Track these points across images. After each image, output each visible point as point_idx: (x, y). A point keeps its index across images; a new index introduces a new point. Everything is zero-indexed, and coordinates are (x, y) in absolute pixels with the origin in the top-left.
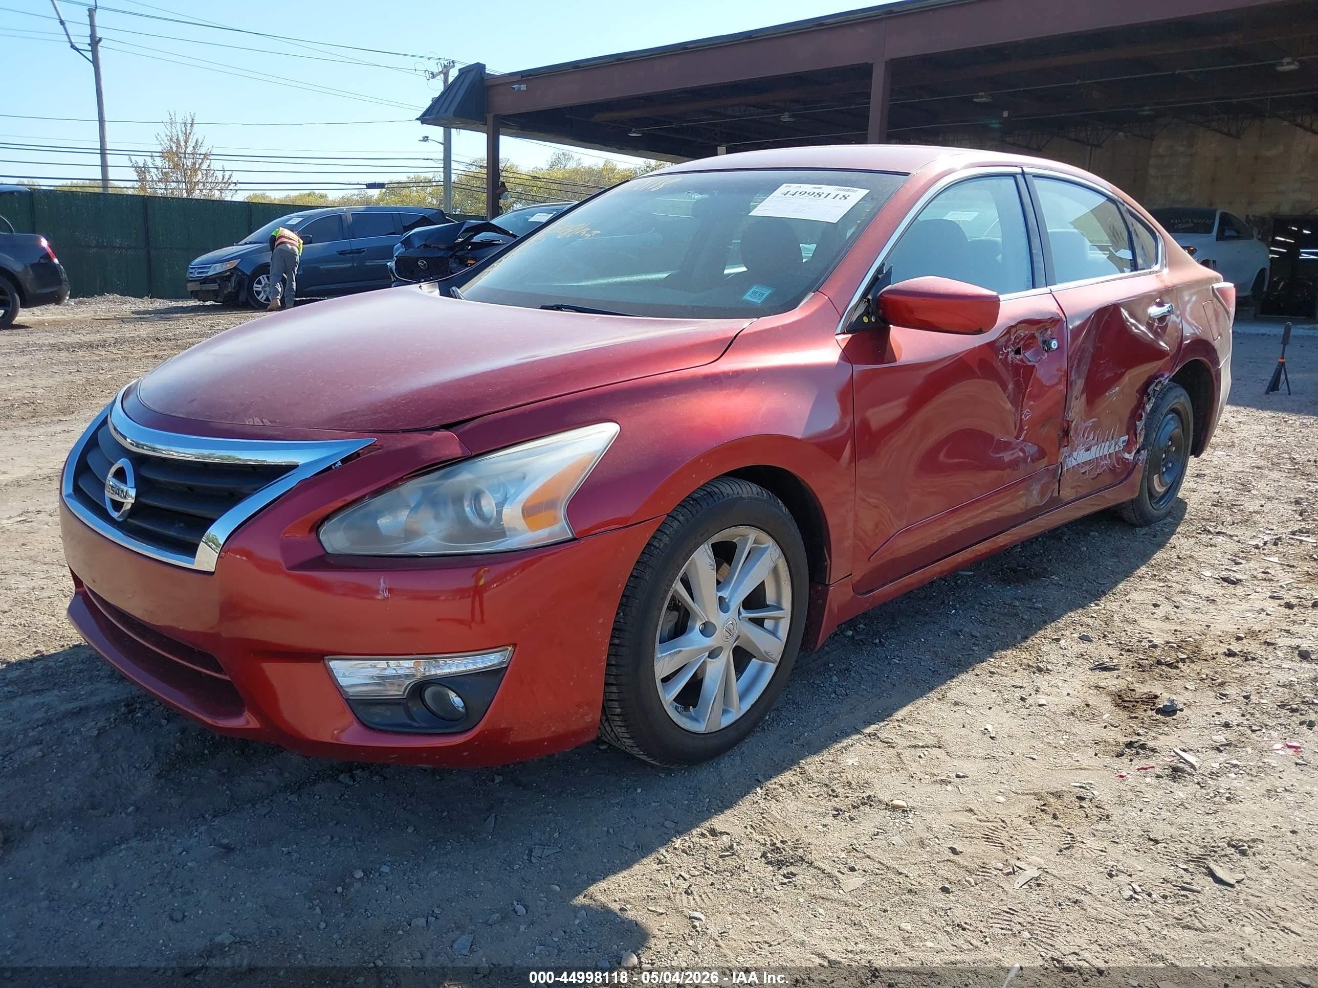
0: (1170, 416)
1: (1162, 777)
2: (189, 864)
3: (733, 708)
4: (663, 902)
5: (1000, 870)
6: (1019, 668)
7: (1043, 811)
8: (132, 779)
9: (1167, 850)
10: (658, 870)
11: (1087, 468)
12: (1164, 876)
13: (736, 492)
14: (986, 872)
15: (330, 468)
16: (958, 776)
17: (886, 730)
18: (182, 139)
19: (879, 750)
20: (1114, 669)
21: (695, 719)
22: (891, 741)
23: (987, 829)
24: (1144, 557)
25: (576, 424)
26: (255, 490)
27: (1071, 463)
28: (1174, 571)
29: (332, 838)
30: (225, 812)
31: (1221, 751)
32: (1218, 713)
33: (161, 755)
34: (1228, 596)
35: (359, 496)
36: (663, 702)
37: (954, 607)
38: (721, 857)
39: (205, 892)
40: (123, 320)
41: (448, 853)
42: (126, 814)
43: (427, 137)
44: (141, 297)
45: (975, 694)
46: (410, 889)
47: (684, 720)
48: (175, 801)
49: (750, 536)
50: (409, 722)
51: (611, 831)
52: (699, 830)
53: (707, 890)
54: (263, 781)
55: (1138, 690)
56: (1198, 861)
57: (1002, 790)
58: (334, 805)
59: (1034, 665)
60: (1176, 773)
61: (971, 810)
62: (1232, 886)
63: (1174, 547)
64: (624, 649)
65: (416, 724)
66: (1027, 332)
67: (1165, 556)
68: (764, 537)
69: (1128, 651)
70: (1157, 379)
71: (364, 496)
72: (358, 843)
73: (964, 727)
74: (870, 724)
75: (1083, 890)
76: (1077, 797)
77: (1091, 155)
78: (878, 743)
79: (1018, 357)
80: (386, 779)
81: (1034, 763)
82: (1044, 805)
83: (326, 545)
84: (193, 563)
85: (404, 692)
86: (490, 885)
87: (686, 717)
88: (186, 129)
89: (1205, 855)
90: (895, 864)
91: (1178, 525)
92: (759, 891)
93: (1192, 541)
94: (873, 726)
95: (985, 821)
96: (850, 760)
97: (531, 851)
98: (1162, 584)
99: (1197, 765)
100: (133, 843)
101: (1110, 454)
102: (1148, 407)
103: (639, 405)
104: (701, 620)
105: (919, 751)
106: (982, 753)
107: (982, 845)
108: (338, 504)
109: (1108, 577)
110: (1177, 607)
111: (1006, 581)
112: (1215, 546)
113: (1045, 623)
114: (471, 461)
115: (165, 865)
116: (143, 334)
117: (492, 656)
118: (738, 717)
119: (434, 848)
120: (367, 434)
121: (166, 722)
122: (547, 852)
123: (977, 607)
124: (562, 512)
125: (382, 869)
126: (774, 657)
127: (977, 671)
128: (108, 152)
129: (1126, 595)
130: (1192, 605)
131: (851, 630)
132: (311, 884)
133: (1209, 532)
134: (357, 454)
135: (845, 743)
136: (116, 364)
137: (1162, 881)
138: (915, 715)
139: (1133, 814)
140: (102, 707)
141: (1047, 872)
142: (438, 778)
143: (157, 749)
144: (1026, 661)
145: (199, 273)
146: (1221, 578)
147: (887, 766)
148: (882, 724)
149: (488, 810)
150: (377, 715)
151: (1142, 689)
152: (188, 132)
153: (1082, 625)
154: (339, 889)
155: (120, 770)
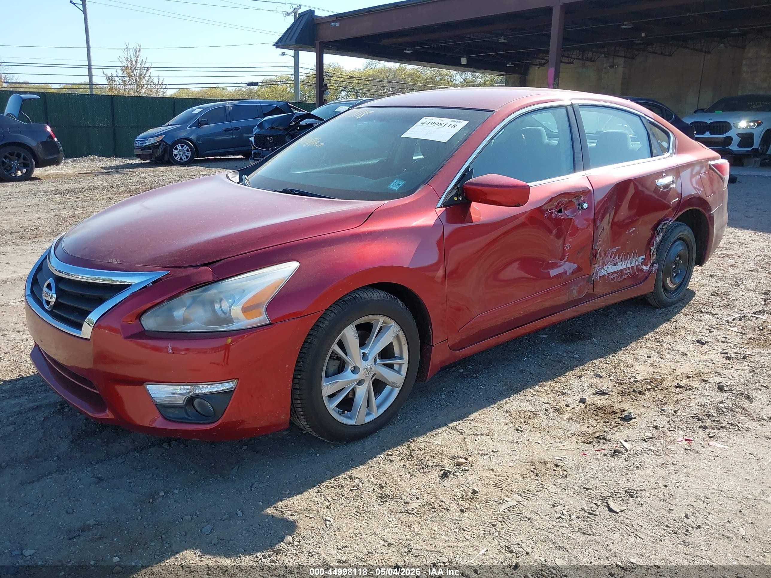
0: (679, 242)
1: (606, 455)
2: (80, 486)
3: (373, 412)
4: (314, 512)
5: (495, 501)
6: (551, 393)
7: (532, 471)
8: (58, 443)
9: (591, 494)
10: (316, 496)
11: (615, 275)
12: (582, 507)
13: (370, 297)
14: (487, 502)
15: (146, 286)
16: (493, 451)
17: (461, 425)
18: (134, 59)
19: (454, 436)
20: (607, 394)
21: (350, 418)
22: (462, 431)
23: (497, 480)
24: (653, 327)
25: (276, 263)
26: (111, 297)
27: (603, 273)
28: (669, 336)
29: (153, 475)
30: (102, 461)
31: (646, 442)
32: (655, 420)
33: (74, 431)
34: (695, 352)
35: (160, 301)
36: (328, 409)
37: (528, 357)
38: (351, 490)
39: (85, 500)
40: (96, 174)
41: (210, 484)
42: (53, 461)
43: (284, 53)
44: (109, 157)
45: (520, 406)
46: (187, 502)
47: (342, 418)
48: (78, 455)
49: (380, 320)
50: (187, 417)
51: (297, 476)
52: (343, 476)
53: (339, 506)
54: (123, 446)
55: (615, 407)
56: (605, 500)
57: (514, 460)
58: (157, 459)
59: (561, 391)
60: (615, 453)
61: (492, 470)
62: (617, 513)
63: (676, 322)
64: (303, 381)
65: (190, 418)
66: (566, 200)
67: (667, 327)
68: (388, 320)
69: (620, 384)
70: (663, 222)
71: (164, 300)
72: (165, 478)
73: (507, 424)
74: (455, 421)
75: (536, 513)
76: (555, 465)
77: (704, 58)
78: (455, 432)
79: (560, 214)
80: (186, 446)
81: (538, 446)
82: (534, 469)
83: (144, 326)
84: (80, 334)
85: (184, 402)
86: (227, 501)
87: (344, 417)
88: (136, 54)
89: (609, 497)
90: (441, 497)
91: (683, 307)
92: (365, 508)
93: (689, 317)
94: (455, 423)
95: (498, 476)
96: (437, 441)
97: (253, 484)
98: (658, 344)
99: (629, 449)
100: (54, 475)
101: (632, 267)
102: (658, 239)
103: (312, 252)
104: (351, 365)
105: (476, 438)
106: (512, 439)
107: (491, 488)
108: (150, 305)
109: (627, 339)
110: (662, 358)
111: (565, 341)
112: (702, 321)
113: (577, 366)
114: (218, 283)
115: (68, 486)
116: (105, 183)
117: (227, 384)
118: (376, 417)
119: (203, 482)
120: (166, 268)
121: (79, 414)
122: (261, 486)
123: (540, 356)
124: (263, 310)
125: (174, 492)
126: (398, 385)
127: (526, 394)
128: (92, 67)
129: (634, 350)
130: (672, 357)
131: (463, 369)
132: (137, 498)
133: (702, 312)
134: (160, 279)
135: (437, 431)
136: (87, 203)
137: (580, 509)
138: (481, 417)
139: (582, 475)
140: (49, 405)
141: (520, 504)
142: (213, 446)
143: (72, 429)
144: (557, 388)
145: (141, 143)
146: (697, 341)
147: (456, 445)
148: (461, 422)
149: (235, 463)
150: (172, 413)
151: (618, 406)
152: (137, 55)
153: (598, 368)
154: (151, 501)
155: (53, 439)
